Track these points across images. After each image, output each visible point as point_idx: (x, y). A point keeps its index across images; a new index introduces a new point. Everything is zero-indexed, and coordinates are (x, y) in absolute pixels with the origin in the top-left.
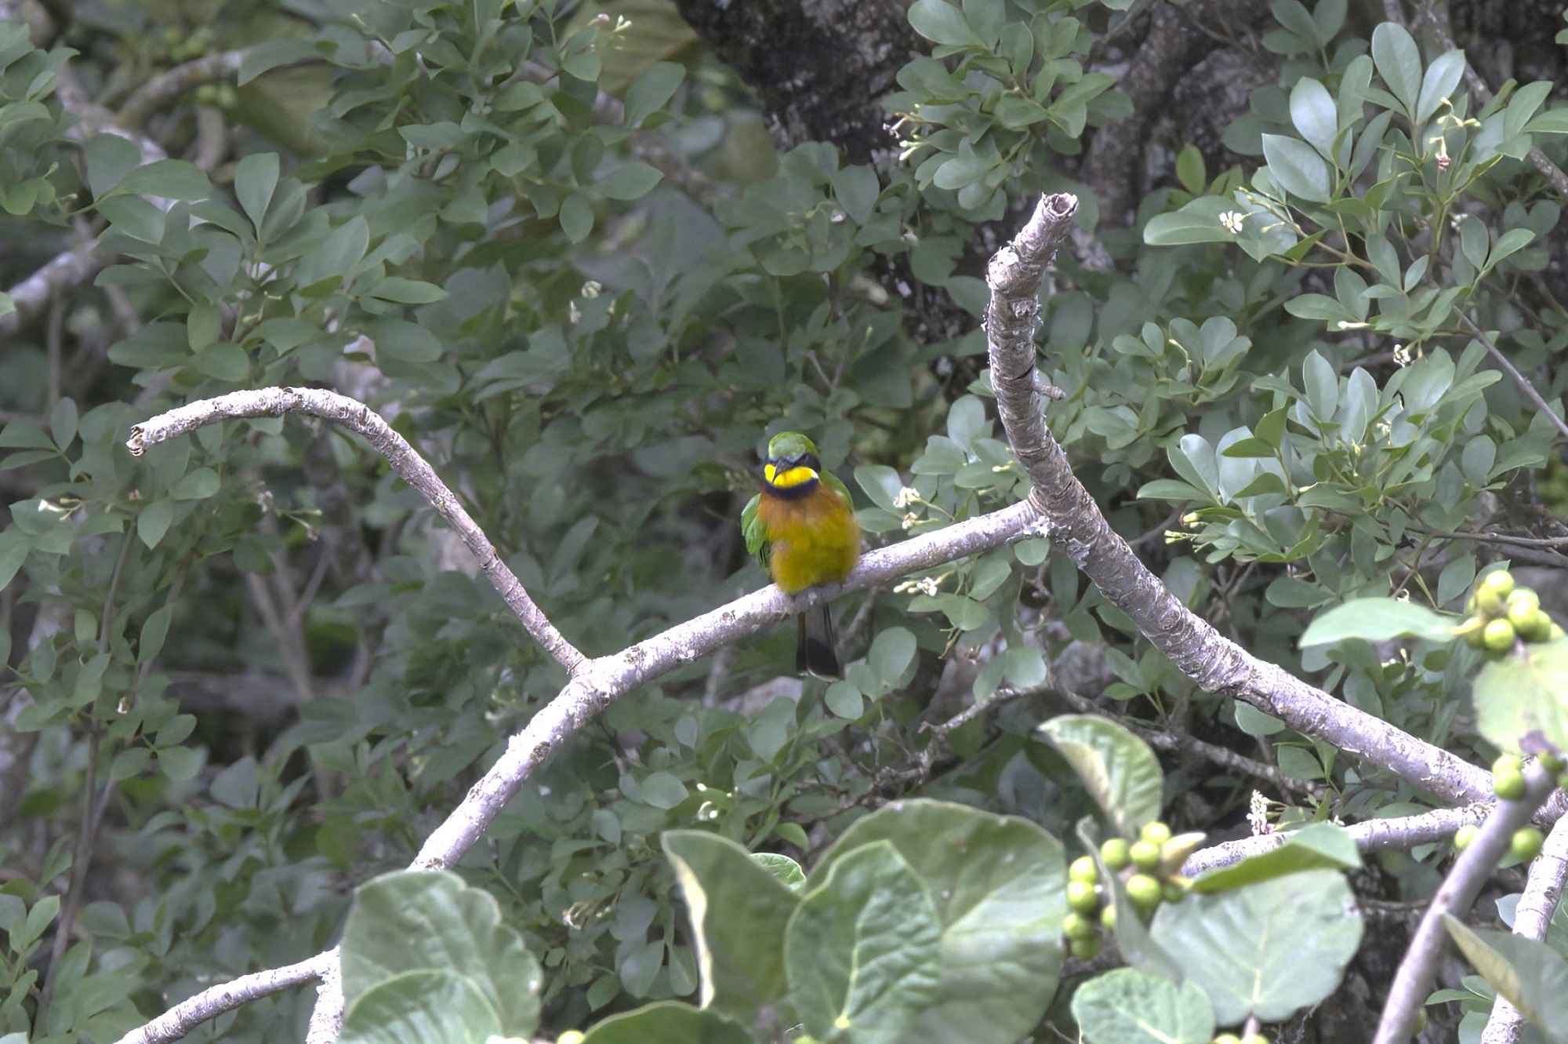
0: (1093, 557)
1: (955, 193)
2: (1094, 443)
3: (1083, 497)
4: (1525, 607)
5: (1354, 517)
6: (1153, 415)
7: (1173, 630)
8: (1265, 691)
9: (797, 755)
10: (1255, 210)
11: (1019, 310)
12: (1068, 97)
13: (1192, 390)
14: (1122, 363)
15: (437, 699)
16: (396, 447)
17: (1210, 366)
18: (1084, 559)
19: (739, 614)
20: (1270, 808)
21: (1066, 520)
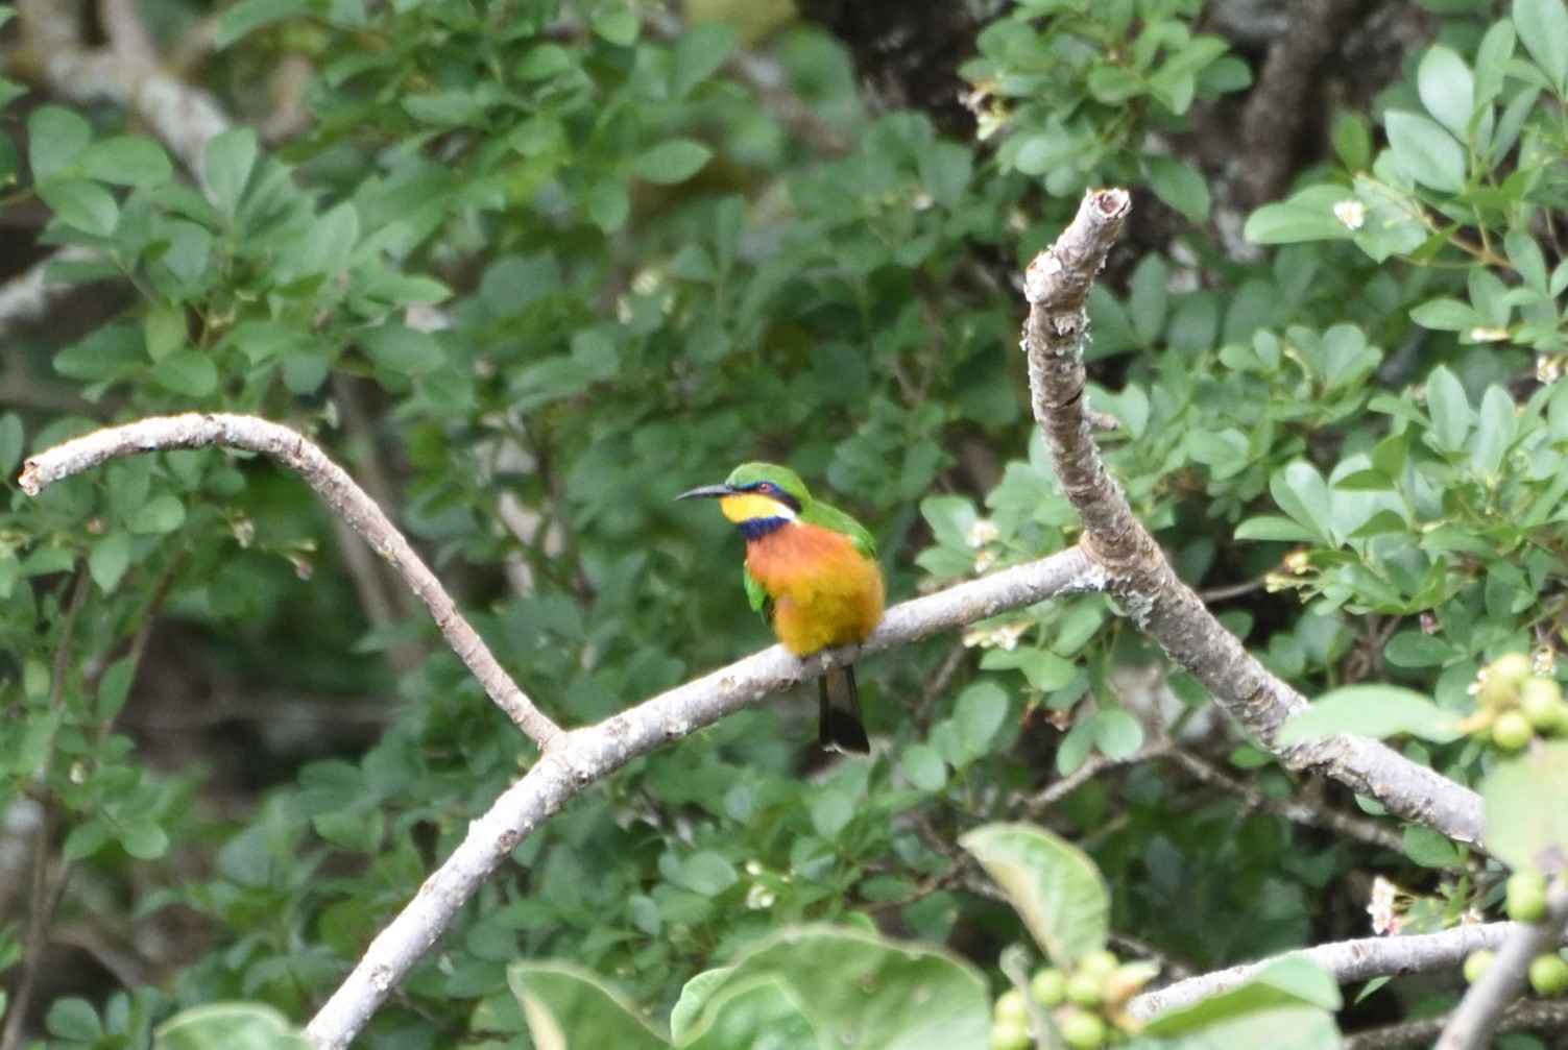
0: (1156, 613)
1: (1042, 176)
2: (1198, 472)
3: (1144, 543)
4: (1542, 700)
5: (1488, 561)
6: (1266, 438)
7: (1252, 699)
8: (1360, 769)
9: (865, 831)
10: (1375, 202)
11: (1063, 324)
12: (1173, 65)
13: (1311, 409)
14: (1232, 378)
15: (458, 762)
16: (336, 485)
17: (1332, 383)
18: (1147, 616)
19: (740, 680)
20: (1398, 899)
21: (1124, 570)
